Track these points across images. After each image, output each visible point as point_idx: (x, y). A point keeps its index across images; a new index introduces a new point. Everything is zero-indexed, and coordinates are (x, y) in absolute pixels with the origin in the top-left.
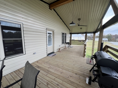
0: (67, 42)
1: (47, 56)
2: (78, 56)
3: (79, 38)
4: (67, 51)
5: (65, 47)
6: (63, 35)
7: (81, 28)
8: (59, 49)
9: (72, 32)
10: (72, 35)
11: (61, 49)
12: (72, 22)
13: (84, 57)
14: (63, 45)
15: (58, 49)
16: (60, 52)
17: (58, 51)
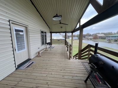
0: (47, 42)
1: (16, 69)
2: (64, 60)
3: (58, 37)
4: (49, 53)
5: (46, 48)
6: (43, 34)
7: (61, 27)
8: (39, 53)
9: (52, 31)
10: (52, 34)
11: (40, 52)
12: (57, 14)
13: (70, 59)
14: (44, 47)
15: (36, 53)
16: (40, 56)
17: (37, 56)
